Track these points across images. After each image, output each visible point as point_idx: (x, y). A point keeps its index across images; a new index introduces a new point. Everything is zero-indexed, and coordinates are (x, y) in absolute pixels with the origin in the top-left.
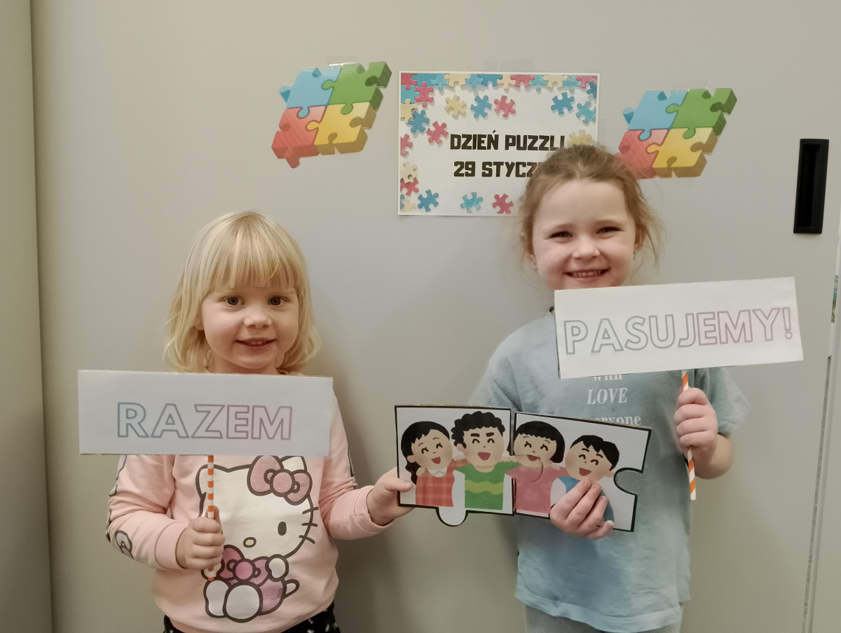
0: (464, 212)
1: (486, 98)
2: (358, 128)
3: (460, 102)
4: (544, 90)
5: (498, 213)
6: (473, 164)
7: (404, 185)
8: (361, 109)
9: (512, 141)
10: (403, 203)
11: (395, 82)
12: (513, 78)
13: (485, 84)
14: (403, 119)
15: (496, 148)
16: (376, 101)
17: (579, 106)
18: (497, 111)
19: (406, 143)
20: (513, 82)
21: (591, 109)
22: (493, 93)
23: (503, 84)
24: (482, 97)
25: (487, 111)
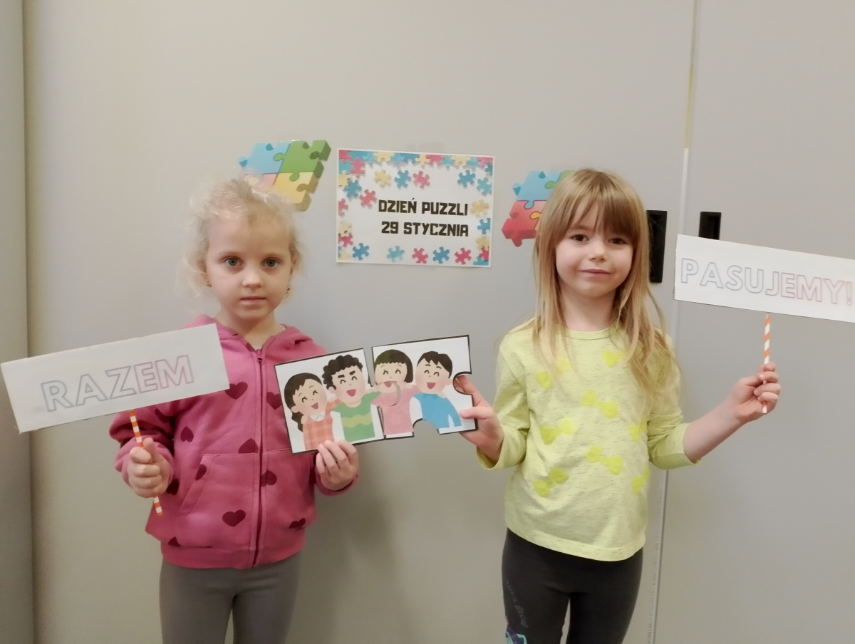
0: (389, 261)
1: (407, 172)
2: (304, 192)
3: (386, 174)
4: (451, 167)
5: (417, 262)
6: (397, 223)
7: (341, 238)
8: (306, 177)
9: (427, 207)
10: (341, 253)
11: (334, 157)
12: (428, 157)
13: (406, 161)
14: (340, 186)
15: (415, 211)
16: (318, 172)
17: (479, 181)
18: (416, 183)
19: (342, 205)
20: (428, 160)
21: (488, 183)
22: (412, 169)
23: (420, 162)
24: (403, 172)
25: (407, 182)
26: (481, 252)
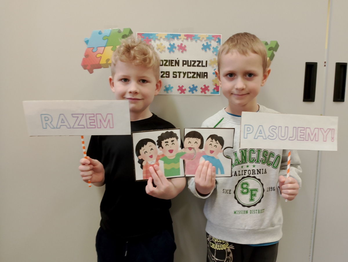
0: (165, 93)
1: (174, 44)
3: (163, 46)
4: (198, 41)
5: (180, 93)
6: (169, 72)
9: (185, 63)
11: (135, 35)
12: (185, 36)
13: (173, 38)
15: (178, 65)
17: (213, 48)
18: (179, 50)
20: (185, 37)
22: (176, 42)
23: (181, 38)
24: (172, 44)
25: (174, 50)
26: (215, 87)
